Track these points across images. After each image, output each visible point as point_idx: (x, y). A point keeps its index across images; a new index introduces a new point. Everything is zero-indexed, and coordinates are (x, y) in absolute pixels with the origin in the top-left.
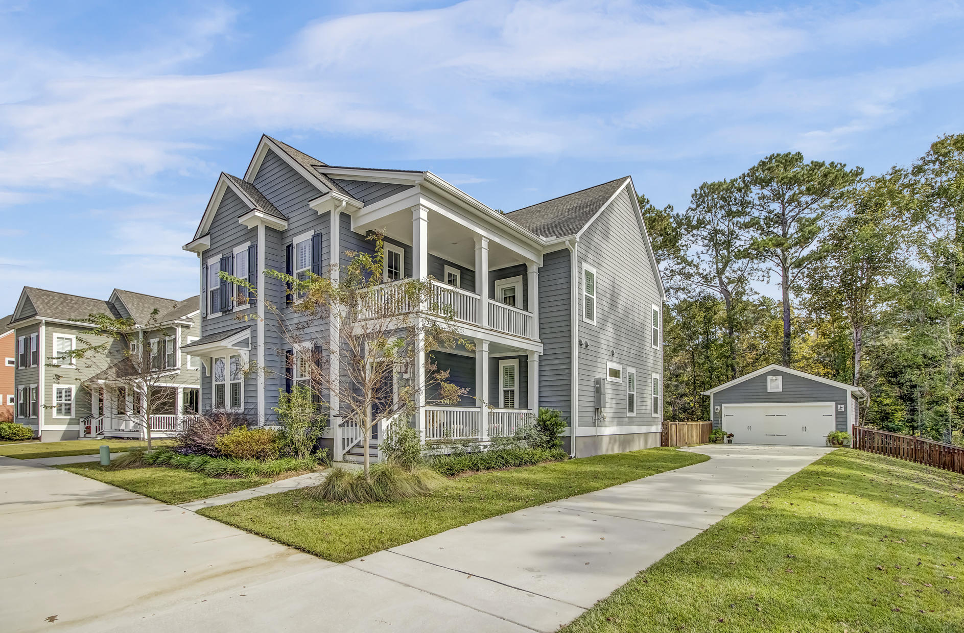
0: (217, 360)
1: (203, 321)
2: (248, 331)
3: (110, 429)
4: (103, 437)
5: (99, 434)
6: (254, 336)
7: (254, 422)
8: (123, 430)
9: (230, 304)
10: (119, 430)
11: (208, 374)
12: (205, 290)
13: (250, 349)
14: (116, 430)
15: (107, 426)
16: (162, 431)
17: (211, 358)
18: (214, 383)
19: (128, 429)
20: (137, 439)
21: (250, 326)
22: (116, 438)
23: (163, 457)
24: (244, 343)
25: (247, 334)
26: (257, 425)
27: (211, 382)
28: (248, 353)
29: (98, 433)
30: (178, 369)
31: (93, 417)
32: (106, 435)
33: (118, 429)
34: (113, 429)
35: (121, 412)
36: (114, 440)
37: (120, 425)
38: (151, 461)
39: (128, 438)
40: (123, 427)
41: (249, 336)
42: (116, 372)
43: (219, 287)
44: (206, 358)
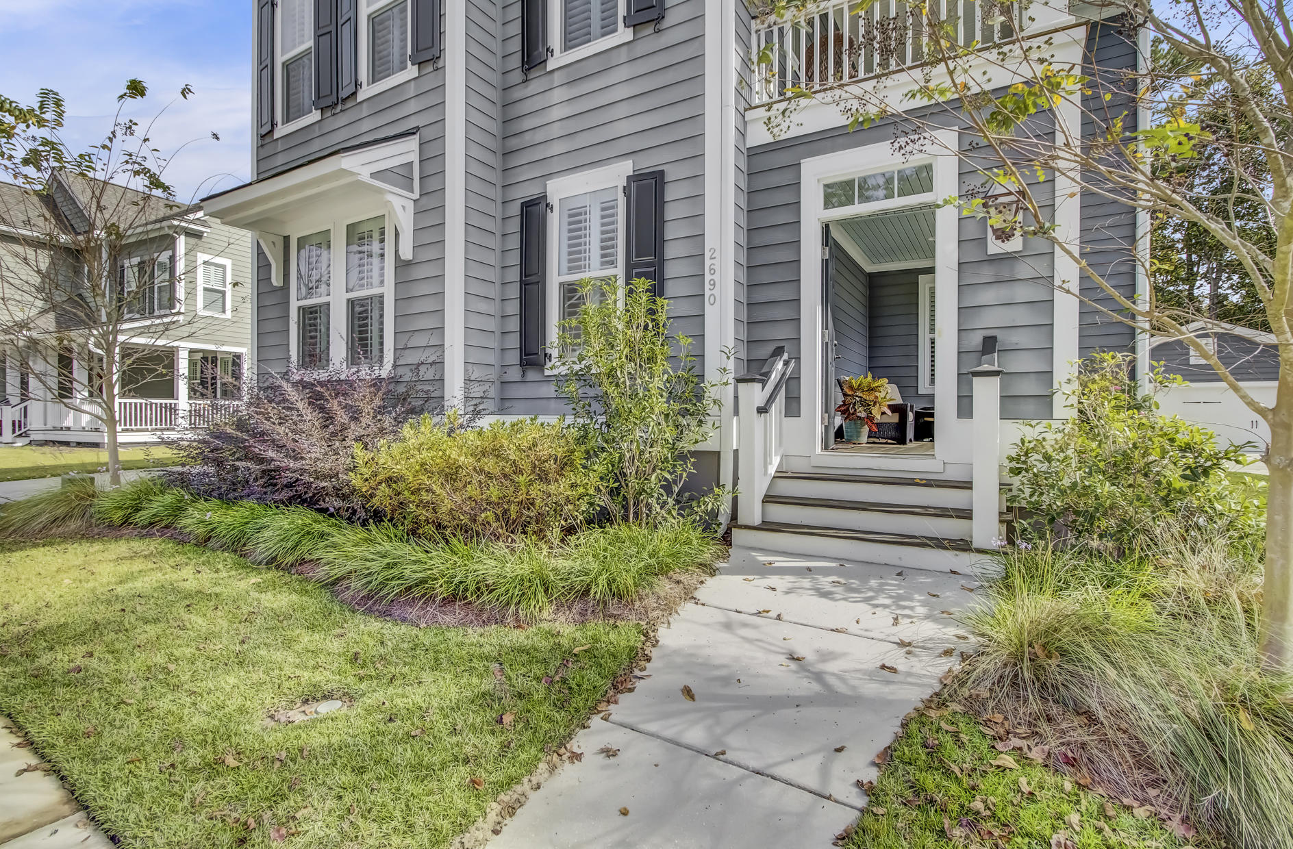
0: (302, 242)
1: (260, 147)
2: (413, 143)
3: (42, 427)
4: (27, 440)
5: (20, 435)
6: (432, 159)
7: (432, 402)
8: (68, 429)
9: (346, 79)
10: (62, 429)
11: (276, 281)
12: (268, 62)
13: (416, 196)
14: (55, 429)
15: (35, 421)
16: (147, 430)
17: (286, 239)
18: (294, 305)
19: (78, 427)
20: (96, 445)
21: (418, 128)
22: (54, 443)
23: (158, 505)
24: (401, 176)
25: (407, 150)
26: (442, 413)
27: (286, 303)
28: (410, 206)
29: (18, 433)
30: (179, 313)
31: (7, 403)
32: (34, 436)
33: (58, 425)
34: (49, 426)
35: (65, 392)
36: (46, 449)
37: (61, 417)
38: (117, 516)
39: (79, 444)
40: (69, 422)
41: (414, 157)
42: (56, 318)
43: (310, 43)
44: (273, 238)
